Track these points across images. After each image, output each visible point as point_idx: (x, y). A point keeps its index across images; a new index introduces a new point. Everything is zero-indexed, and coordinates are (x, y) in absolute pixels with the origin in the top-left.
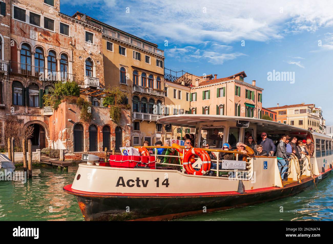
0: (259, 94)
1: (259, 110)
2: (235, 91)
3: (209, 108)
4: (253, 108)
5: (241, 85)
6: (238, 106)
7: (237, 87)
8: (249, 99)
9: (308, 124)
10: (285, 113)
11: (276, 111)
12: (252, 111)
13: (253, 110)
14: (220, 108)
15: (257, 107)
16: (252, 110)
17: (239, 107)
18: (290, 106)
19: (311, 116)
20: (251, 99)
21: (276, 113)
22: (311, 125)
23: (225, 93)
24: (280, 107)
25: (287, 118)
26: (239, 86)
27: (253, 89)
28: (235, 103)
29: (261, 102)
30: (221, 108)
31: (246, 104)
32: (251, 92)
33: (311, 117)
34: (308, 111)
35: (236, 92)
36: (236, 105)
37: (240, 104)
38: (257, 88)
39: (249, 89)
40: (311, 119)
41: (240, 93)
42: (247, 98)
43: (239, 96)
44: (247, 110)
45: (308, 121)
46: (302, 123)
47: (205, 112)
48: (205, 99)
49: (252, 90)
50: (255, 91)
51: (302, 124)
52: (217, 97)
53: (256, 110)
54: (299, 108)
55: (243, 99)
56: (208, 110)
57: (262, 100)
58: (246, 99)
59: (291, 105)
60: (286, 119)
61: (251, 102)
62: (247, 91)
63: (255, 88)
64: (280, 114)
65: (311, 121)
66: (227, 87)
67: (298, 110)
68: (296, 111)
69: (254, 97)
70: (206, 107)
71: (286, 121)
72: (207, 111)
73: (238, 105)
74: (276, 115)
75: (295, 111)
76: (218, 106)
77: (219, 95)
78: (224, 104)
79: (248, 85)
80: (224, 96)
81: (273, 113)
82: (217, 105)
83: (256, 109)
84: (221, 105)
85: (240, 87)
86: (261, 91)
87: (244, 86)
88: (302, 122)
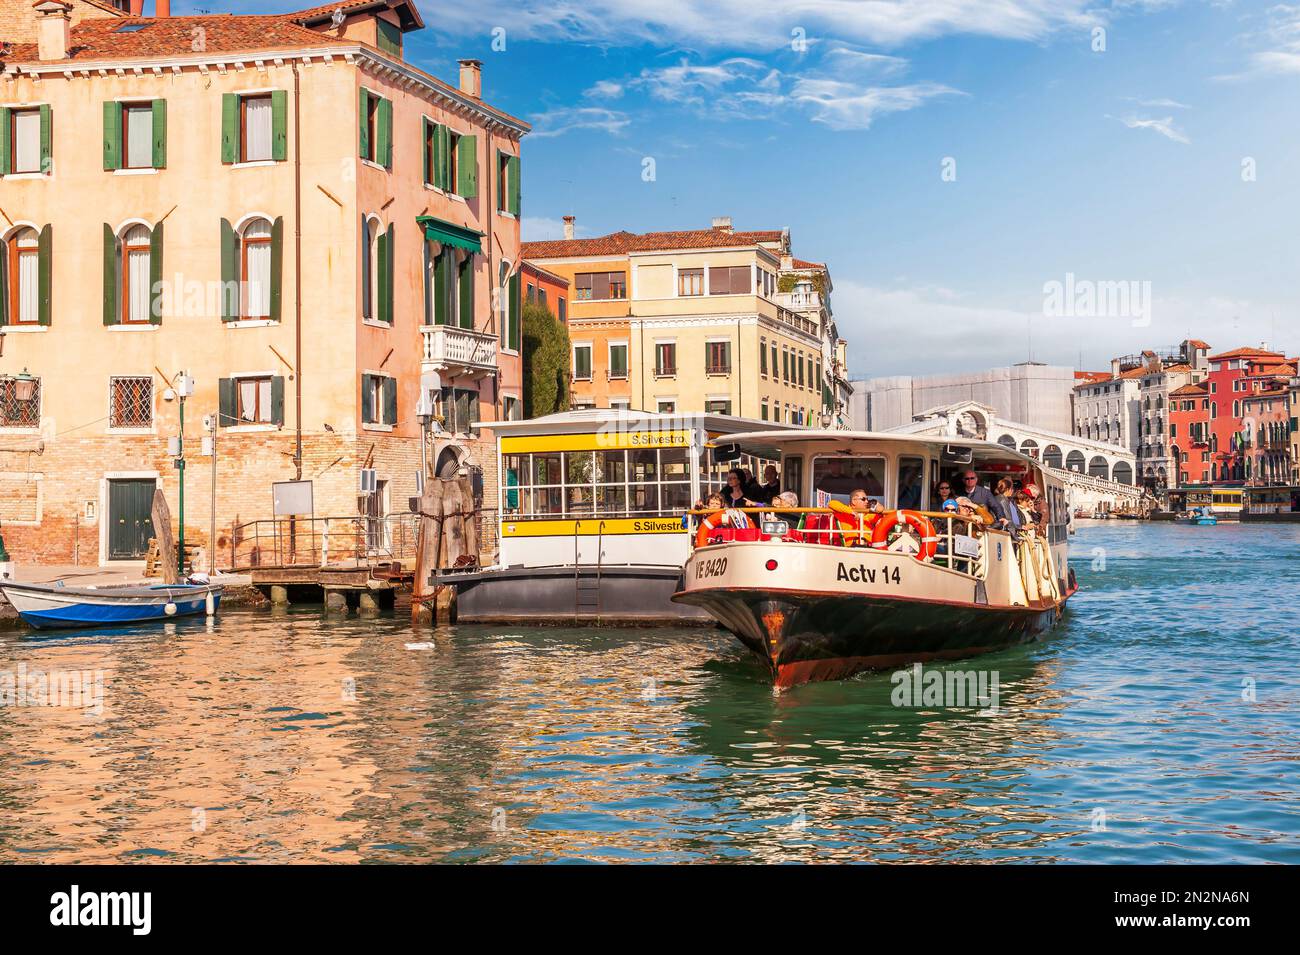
0: (504, 159)
1: (505, 266)
2: (362, 129)
3: (157, 235)
4: (470, 255)
5: (395, 90)
6: (381, 239)
7: (372, 101)
8: (445, 191)
9: (764, 370)
10: (616, 286)
11: (557, 267)
12: (461, 275)
13: (469, 266)
14: (248, 243)
15: (490, 250)
16: (463, 266)
17: (387, 241)
18: (649, 236)
19: (773, 314)
20: (453, 191)
21: (564, 286)
22: (776, 374)
23: (285, 137)
24: (582, 243)
25: (635, 327)
26: (384, 92)
27: (468, 120)
28: (364, 216)
29: (517, 217)
30: (258, 242)
31: (430, 225)
32: (454, 139)
33: (779, 326)
34: (759, 282)
35: (367, 141)
36: (367, 227)
37: (392, 224)
38: (488, 118)
39: (446, 120)
40: (777, 338)
41: (390, 146)
42: (430, 183)
43: (381, 167)
44: (435, 267)
45: (763, 348)
46: (723, 362)
47: (127, 262)
48: (125, 165)
49: (463, 128)
50: (480, 133)
51: (724, 370)
52: (227, 162)
53: (485, 266)
54: (707, 260)
55: (413, 188)
56: (156, 251)
57: (519, 198)
58: (429, 186)
59: (657, 236)
60: (627, 333)
61: (455, 210)
62: (430, 129)
63: (480, 114)
64: (589, 293)
65: (774, 351)
66: (297, 94)
67: (699, 272)
68: (687, 280)
69: (476, 179)
70: (134, 229)
71: (626, 344)
72: (146, 259)
73: (381, 230)
74: (561, 300)
75: (684, 273)
76: (235, 227)
77: (236, 149)
78: (279, 220)
79: (435, 94)
80: (279, 156)
81: (544, 286)
82: (225, 223)
83: (489, 261)
84: (256, 223)
85: (390, 103)
86: (513, 137)
87: (415, 95)
88: (723, 351)
